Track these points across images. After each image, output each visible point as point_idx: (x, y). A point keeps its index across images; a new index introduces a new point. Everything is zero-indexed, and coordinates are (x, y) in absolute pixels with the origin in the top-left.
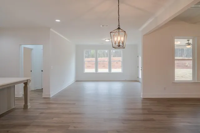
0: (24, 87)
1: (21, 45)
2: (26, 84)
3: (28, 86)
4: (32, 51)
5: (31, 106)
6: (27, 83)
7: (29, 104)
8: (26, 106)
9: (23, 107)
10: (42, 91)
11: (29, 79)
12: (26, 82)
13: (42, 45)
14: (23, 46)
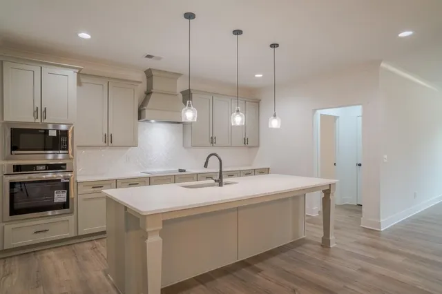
0: (323, 199)
1: (315, 111)
2: (327, 193)
3: (331, 197)
4: (337, 121)
5: (336, 243)
6: (329, 190)
7: (332, 238)
8: (326, 243)
9: (321, 241)
10: (361, 212)
11: (334, 184)
12: (328, 188)
13: (361, 106)
14: (319, 112)
